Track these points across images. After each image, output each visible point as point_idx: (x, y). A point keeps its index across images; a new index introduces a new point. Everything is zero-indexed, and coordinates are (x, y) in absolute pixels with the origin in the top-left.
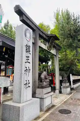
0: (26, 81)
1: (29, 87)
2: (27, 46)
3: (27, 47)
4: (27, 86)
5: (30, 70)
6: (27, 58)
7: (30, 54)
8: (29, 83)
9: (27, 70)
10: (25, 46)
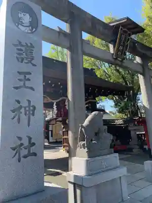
0: (20, 138)
1: (34, 154)
2: (22, 46)
3: (22, 48)
5: (34, 108)
6: (22, 77)
7: (34, 65)
8: (34, 144)
9: (21, 107)
10: (15, 45)
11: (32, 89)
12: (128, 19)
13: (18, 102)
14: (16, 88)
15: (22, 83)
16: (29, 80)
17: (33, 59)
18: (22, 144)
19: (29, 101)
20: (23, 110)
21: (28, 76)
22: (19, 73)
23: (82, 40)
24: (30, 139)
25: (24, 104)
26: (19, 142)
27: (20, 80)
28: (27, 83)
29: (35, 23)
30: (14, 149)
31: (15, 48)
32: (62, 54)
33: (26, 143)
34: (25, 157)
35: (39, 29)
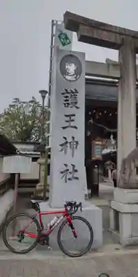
0: (66, 165)
1: (77, 178)
2: (68, 93)
3: (69, 95)
5: (77, 143)
6: (68, 119)
7: (77, 108)
8: (76, 171)
9: (67, 142)
10: (63, 94)
11: (76, 127)
13: (65, 138)
14: (64, 128)
15: (67, 124)
16: (73, 121)
17: (76, 103)
18: (68, 170)
19: (73, 138)
20: (68, 145)
21: (72, 118)
22: (66, 116)
24: (74, 166)
25: (70, 140)
26: (65, 168)
27: (67, 121)
28: (72, 124)
30: (62, 173)
31: (63, 96)
33: (71, 170)
34: (69, 179)
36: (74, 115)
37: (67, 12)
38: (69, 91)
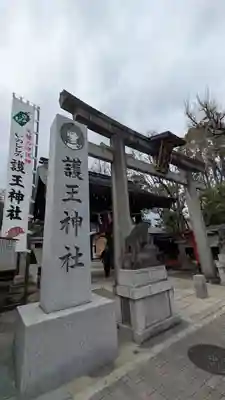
0: (68, 248)
1: (81, 264)
2: (70, 161)
3: (71, 164)
4: (72, 262)
5: (81, 219)
6: (70, 190)
7: (80, 179)
8: (80, 255)
9: (68, 218)
10: (64, 161)
11: (79, 201)
12: (169, 132)
13: (66, 213)
14: (64, 200)
15: (69, 196)
16: (76, 193)
17: (79, 173)
18: (70, 255)
19: (77, 213)
20: (70, 222)
21: (75, 189)
22: (68, 186)
23: (125, 154)
24: (77, 249)
25: (72, 215)
26: (66, 253)
27: (68, 193)
28: (75, 196)
29: (81, 140)
30: (62, 259)
31: (64, 164)
32: (106, 168)
33: (73, 252)
34: (72, 267)
35: (86, 145)
36: (77, 186)
37: (65, 91)
38: (71, 159)
